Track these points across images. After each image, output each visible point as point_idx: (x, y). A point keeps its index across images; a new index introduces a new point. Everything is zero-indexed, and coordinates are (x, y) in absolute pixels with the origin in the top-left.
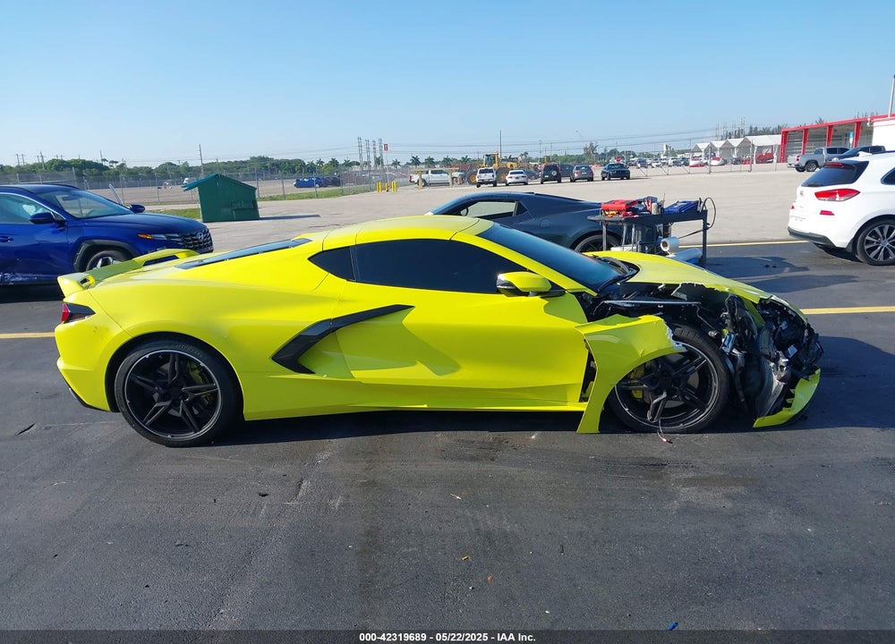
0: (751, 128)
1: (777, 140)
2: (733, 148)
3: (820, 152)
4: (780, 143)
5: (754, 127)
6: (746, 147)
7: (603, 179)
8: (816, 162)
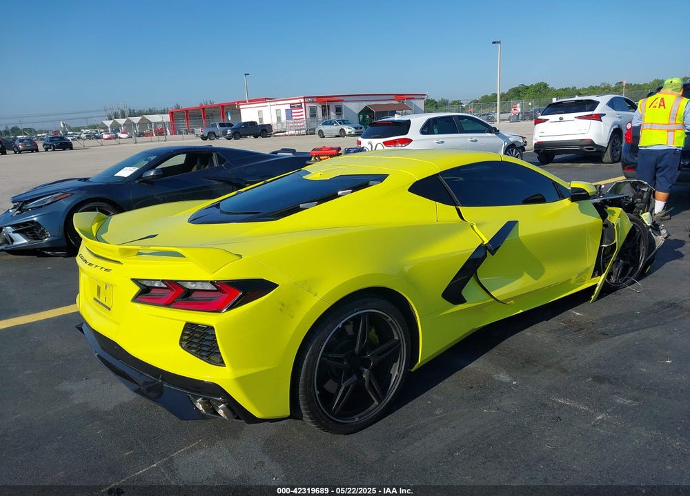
0: (130, 110)
1: (167, 118)
2: (134, 124)
3: (214, 126)
4: (169, 121)
5: (132, 109)
6: (144, 123)
7: (46, 150)
8: (214, 134)
